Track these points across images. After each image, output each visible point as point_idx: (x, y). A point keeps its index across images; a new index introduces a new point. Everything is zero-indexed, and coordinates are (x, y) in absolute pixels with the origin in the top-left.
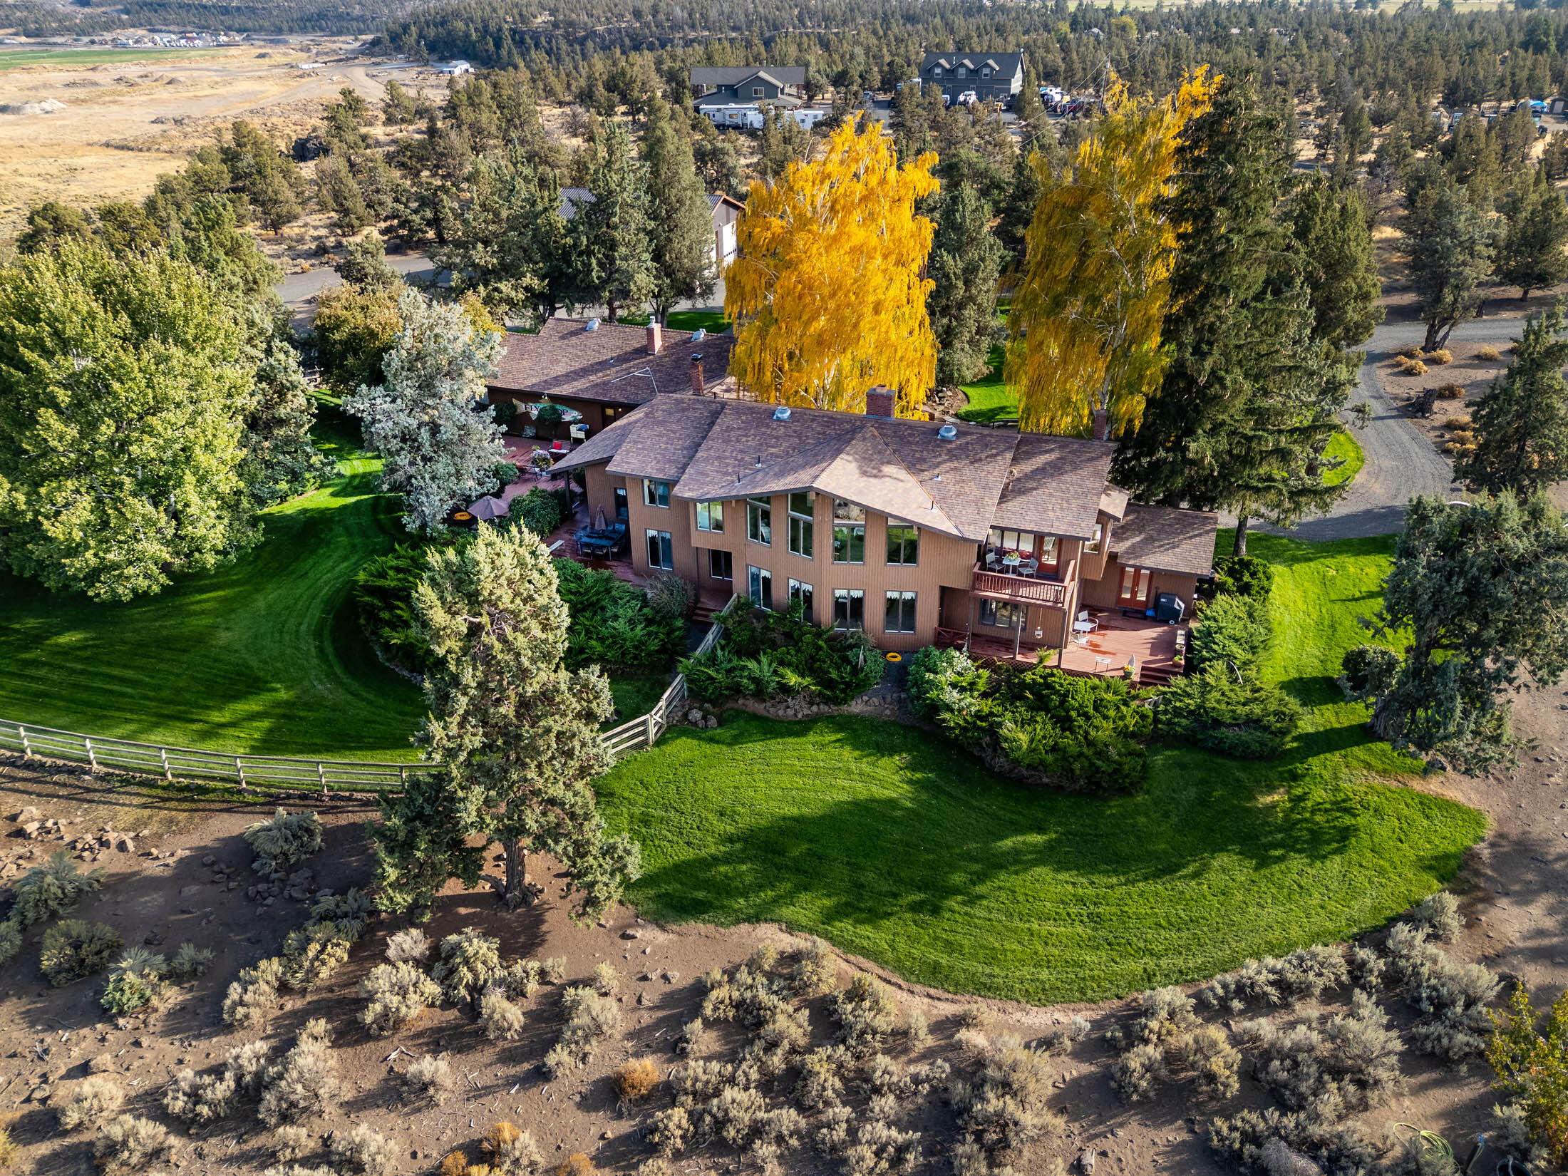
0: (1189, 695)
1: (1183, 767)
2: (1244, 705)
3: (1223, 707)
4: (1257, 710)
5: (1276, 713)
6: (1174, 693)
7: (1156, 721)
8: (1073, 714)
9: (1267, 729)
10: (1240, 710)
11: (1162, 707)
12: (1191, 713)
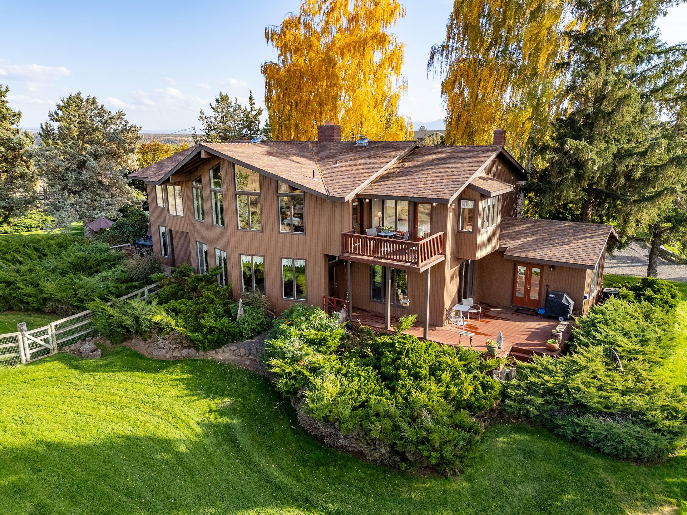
0: (550, 372)
1: (529, 454)
2: (623, 394)
3: (593, 390)
4: (639, 402)
5: (663, 408)
6: (532, 370)
7: (504, 395)
8: (402, 372)
9: (651, 424)
10: (615, 398)
11: (514, 382)
12: (550, 391)
